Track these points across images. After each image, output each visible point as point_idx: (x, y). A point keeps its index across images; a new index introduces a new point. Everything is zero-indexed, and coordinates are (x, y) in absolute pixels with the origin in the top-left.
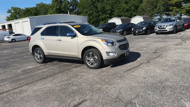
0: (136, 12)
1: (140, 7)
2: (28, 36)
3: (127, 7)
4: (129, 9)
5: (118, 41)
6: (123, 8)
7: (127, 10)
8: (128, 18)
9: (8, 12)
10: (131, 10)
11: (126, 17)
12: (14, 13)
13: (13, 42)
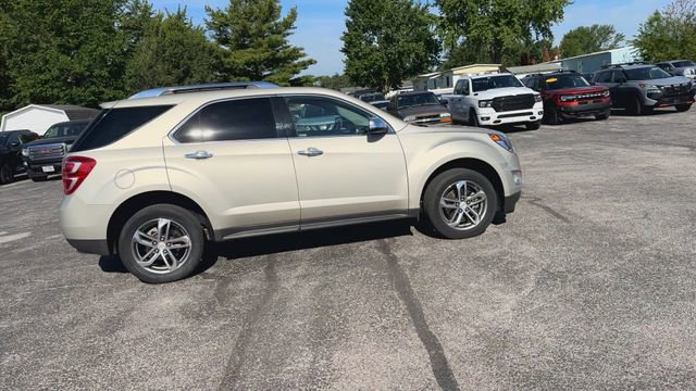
0: (116, 88)
1: (129, 71)
3: (78, 69)
4: (88, 73)
6: (61, 70)
7: (80, 80)
8: (82, 109)
10: (94, 80)
11: (74, 103)
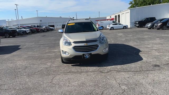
2: (125, 25)
5: (75, 42)
9: (130, 4)
12: (134, 4)
13: (112, 30)
